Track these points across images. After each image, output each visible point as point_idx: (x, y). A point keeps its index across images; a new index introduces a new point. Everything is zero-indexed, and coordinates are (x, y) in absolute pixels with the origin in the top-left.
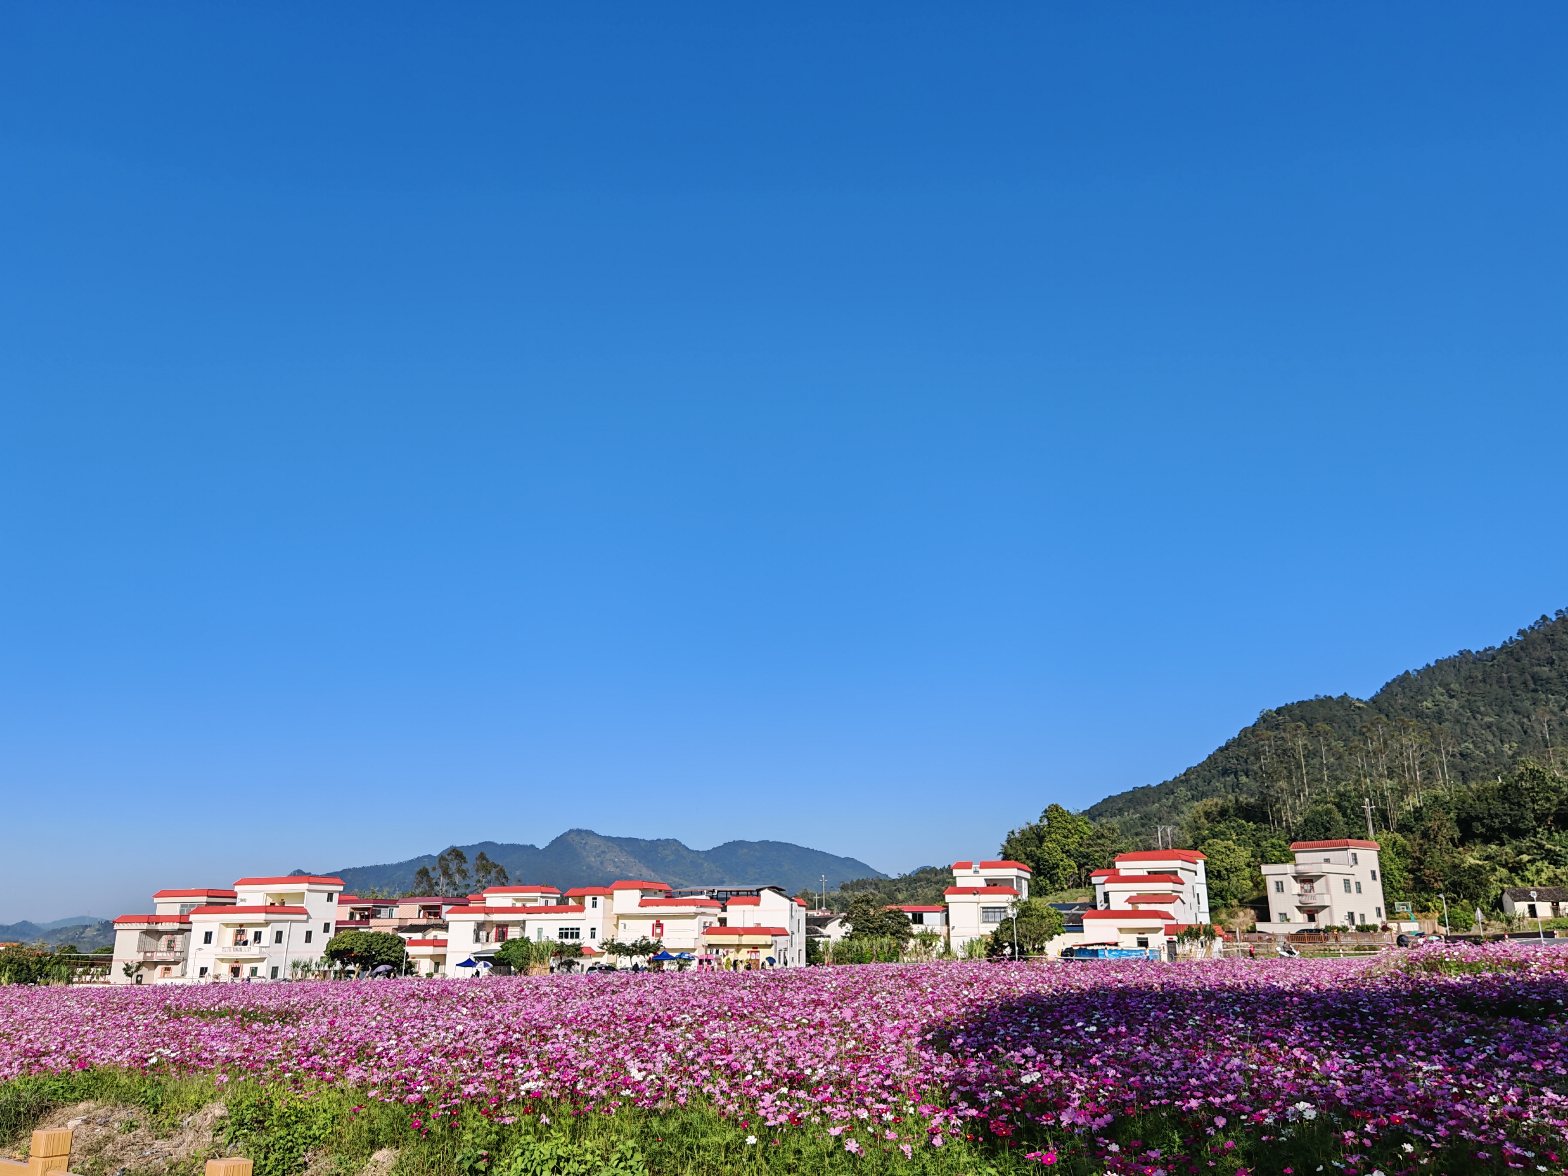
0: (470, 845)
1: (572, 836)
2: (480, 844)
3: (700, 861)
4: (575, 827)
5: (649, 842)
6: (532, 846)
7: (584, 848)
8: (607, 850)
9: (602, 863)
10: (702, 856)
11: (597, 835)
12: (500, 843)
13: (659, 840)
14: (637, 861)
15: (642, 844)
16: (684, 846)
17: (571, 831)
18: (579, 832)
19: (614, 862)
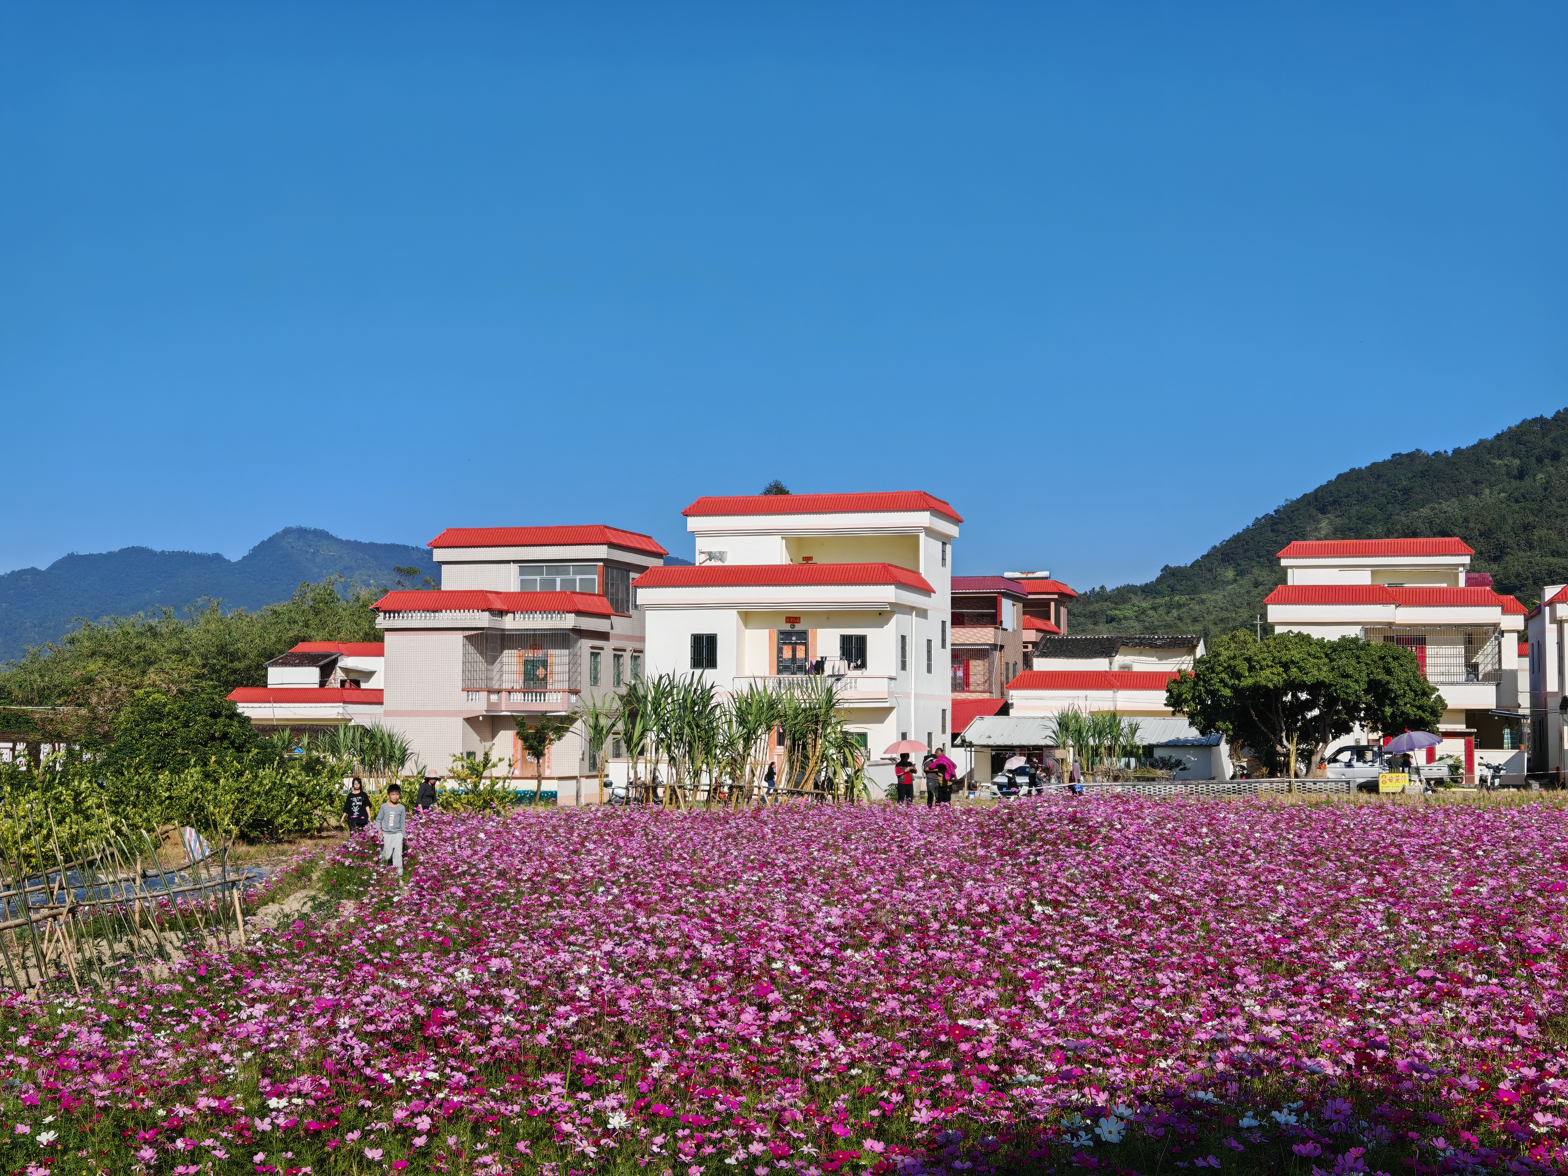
0: (104, 552)
1: (290, 538)
2: (122, 551)
4: (294, 524)
6: (217, 557)
7: (313, 561)
8: (353, 564)
17: (287, 532)
18: (302, 532)
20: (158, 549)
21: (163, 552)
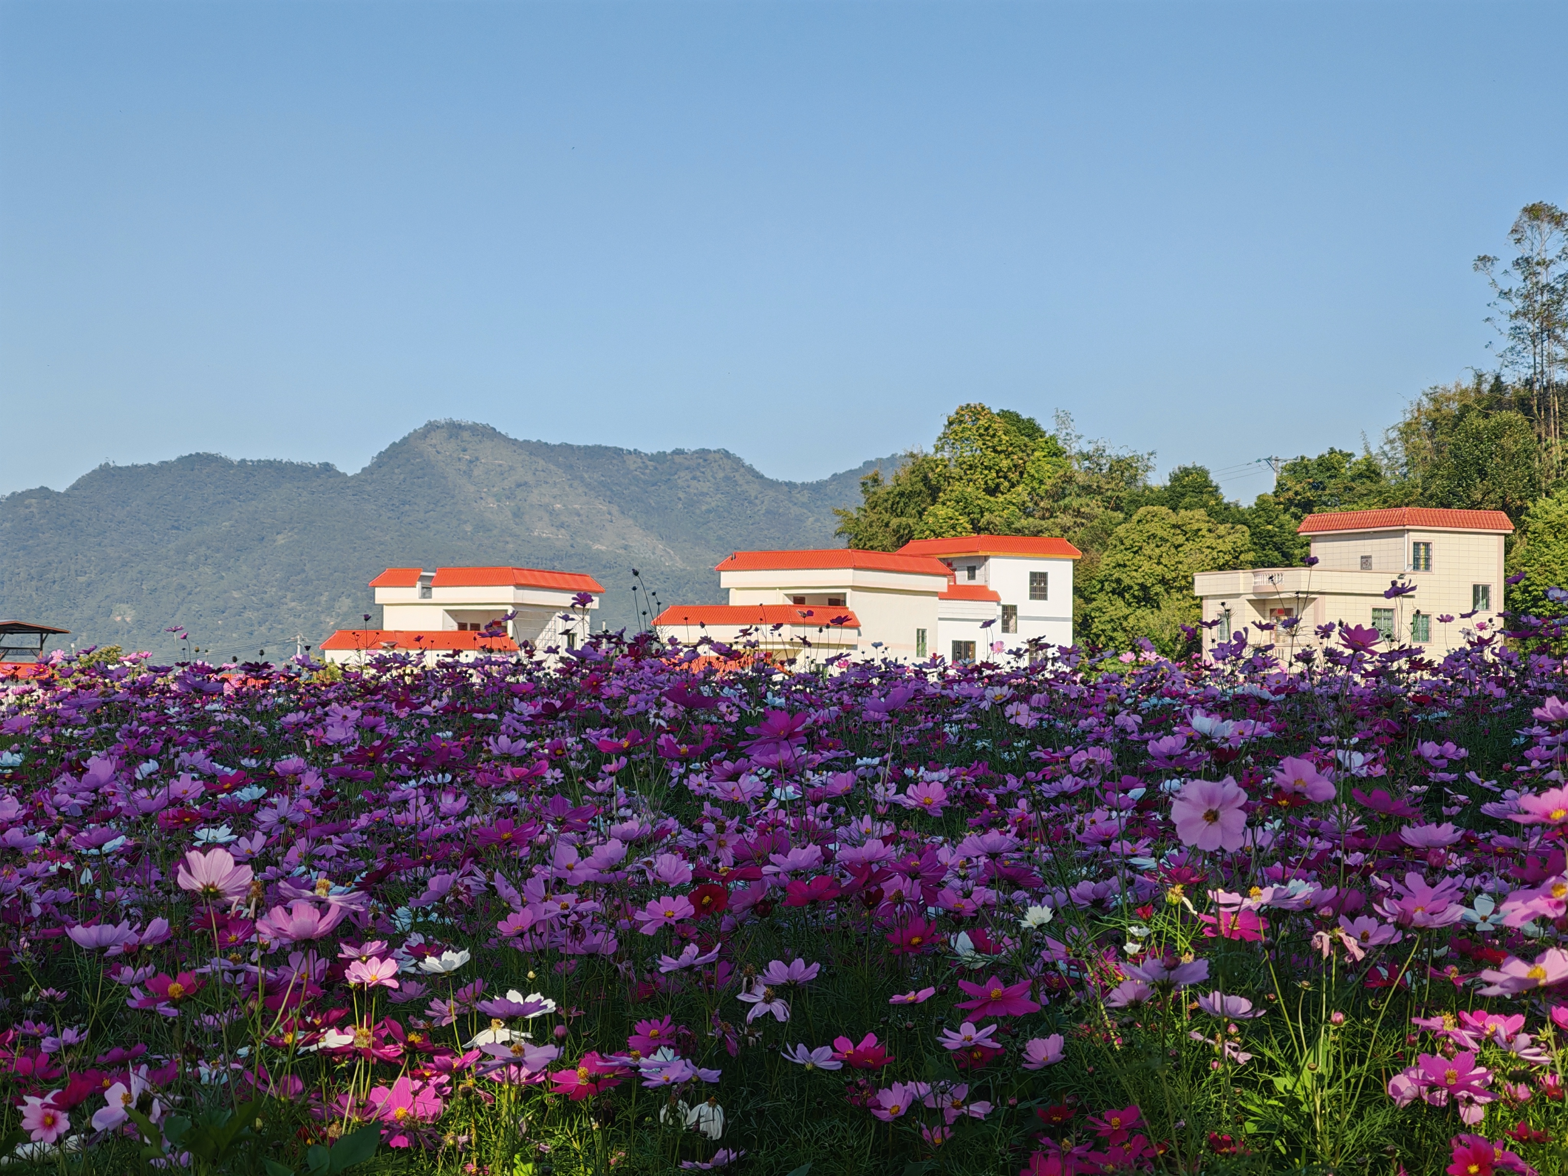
0: (155, 462)
1: (435, 438)
2: (181, 460)
3: (795, 510)
5: (653, 458)
6: (327, 468)
7: (468, 474)
8: (530, 478)
9: (517, 514)
10: (804, 497)
11: (505, 438)
12: (236, 458)
13: (678, 452)
14: (615, 509)
15: (632, 463)
16: (751, 470)
17: (431, 428)
18: (454, 429)
19: (552, 513)
20: (235, 457)
21: (243, 461)
